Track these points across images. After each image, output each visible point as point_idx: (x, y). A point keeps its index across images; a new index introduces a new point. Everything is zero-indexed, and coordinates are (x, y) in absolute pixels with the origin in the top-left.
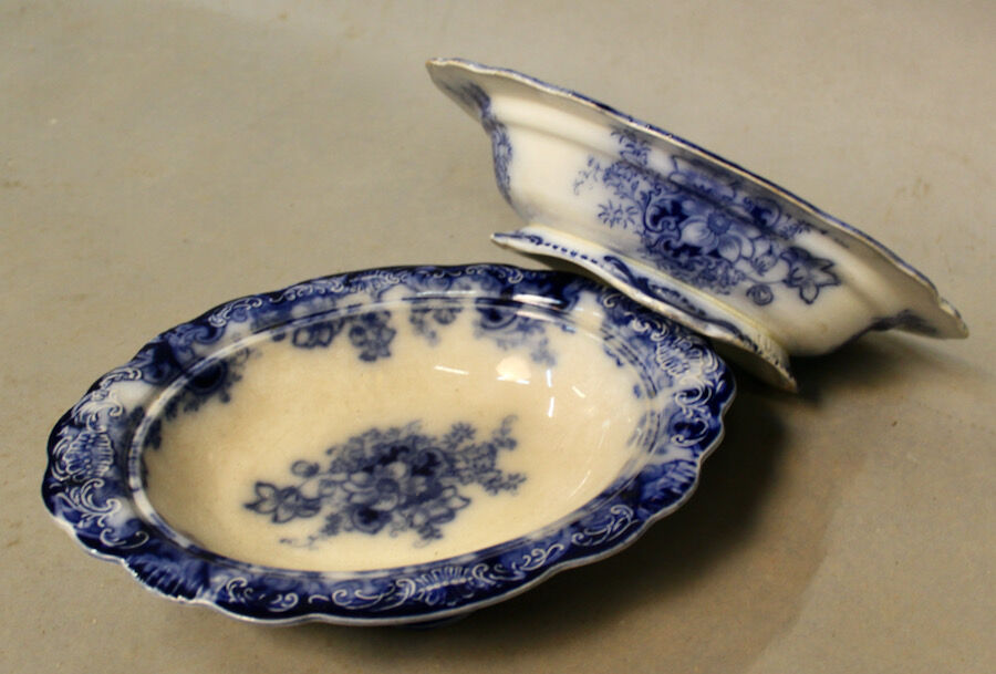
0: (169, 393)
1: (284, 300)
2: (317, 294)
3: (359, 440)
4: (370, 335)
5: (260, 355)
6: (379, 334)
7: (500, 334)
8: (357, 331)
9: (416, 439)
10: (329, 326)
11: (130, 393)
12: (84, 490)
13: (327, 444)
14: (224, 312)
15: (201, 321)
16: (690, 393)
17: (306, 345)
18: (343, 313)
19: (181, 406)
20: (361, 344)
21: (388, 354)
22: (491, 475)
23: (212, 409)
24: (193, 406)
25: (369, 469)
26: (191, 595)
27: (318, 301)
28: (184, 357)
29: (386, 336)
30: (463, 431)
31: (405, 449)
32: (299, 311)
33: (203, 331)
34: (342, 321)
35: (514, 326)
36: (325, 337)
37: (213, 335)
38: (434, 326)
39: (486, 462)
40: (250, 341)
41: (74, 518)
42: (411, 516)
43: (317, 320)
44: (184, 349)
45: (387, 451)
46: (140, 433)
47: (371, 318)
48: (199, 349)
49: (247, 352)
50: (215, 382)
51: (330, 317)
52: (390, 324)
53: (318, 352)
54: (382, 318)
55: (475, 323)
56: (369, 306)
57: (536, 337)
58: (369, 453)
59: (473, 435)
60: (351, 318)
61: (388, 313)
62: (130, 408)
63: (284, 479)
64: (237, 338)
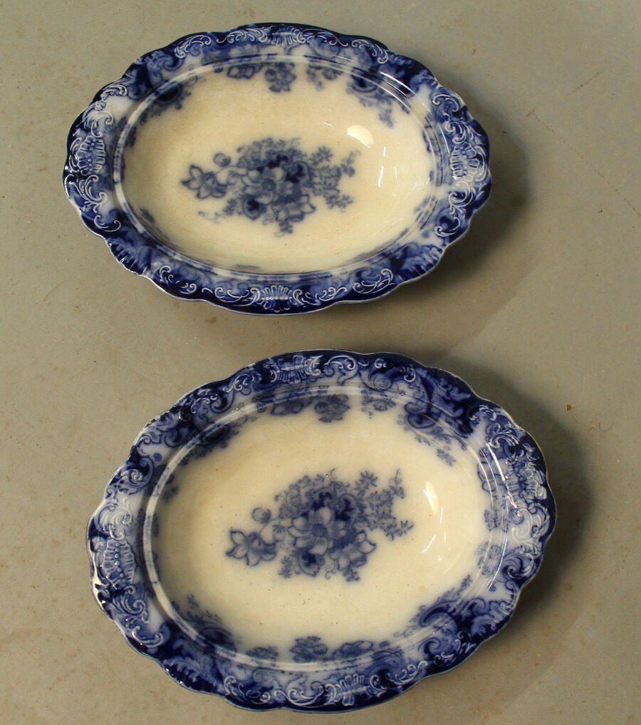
0: (143, 106)
1: (226, 42)
2: (249, 41)
3: (258, 144)
4: (279, 76)
5: (205, 80)
6: (285, 77)
7: (363, 96)
8: (271, 72)
9: (294, 152)
10: (253, 67)
11: (117, 106)
12: (87, 183)
13: (239, 144)
14: (185, 45)
15: (169, 50)
16: (459, 195)
17: (235, 77)
18: (264, 58)
19: (150, 114)
20: (272, 80)
21: (289, 90)
22: (333, 193)
23: (171, 115)
24: (158, 113)
25: (260, 170)
26: (140, 272)
27: (248, 47)
28: (155, 79)
29: (289, 78)
30: (324, 153)
31: (285, 158)
32: (235, 52)
33: (169, 60)
34: (262, 65)
35: (373, 94)
36: (249, 73)
37: (176, 64)
38: (322, 79)
39: (332, 181)
40: (200, 70)
41: (81, 202)
42: (278, 212)
43: (246, 61)
44: (156, 73)
45: (274, 157)
46: (123, 135)
47: (281, 66)
48: (166, 74)
49: (197, 78)
50: (174, 97)
51: (254, 61)
52: (293, 72)
53: (243, 82)
54: (289, 67)
55: (348, 84)
56: (281, 58)
57: (385, 106)
58: (263, 157)
59: (330, 159)
60: (268, 64)
61: (293, 65)
62: (118, 119)
63: (209, 165)
64: (191, 68)
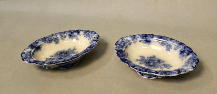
0: (34, 49)
1: (45, 38)
2: (49, 37)
3: (57, 52)
4: (56, 41)
5: (43, 44)
6: (57, 40)
7: (72, 38)
8: (55, 40)
9: (64, 51)
10: (51, 40)
11: (29, 50)
12: (27, 59)
13: (54, 53)
14: (38, 41)
15: (35, 42)
16: (94, 38)
17: (49, 43)
18: (52, 38)
19: (35, 51)
20: (55, 42)
21: (59, 43)
22: (74, 53)
23: (39, 51)
24: (37, 51)
25: (59, 55)
26: (43, 64)
27: (49, 38)
28: (34, 46)
29: (58, 40)
30: (69, 49)
31: (63, 52)
32: (47, 39)
34: (53, 39)
35: (73, 36)
36: (51, 42)
37: (37, 43)
38: (64, 38)
39: (73, 51)
40: (42, 43)
41: (27, 61)
43: (49, 40)
44: (34, 45)
45: (61, 53)
46: (31, 54)
47: (56, 38)
48: (36, 45)
49: (42, 44)
50: (39, 48)
51: (51, 39)
52: (58, 39)
53: (50, 43)
54: (57, 38)
55: (68, 37)
56: (55, 37)
57: (76, 37)
58: (59, 53)
59: (71, 49)
60: (54, 39)
61: (58, 38)
62: (30, 51)
63: (49, 58)
64: (40, 43)
